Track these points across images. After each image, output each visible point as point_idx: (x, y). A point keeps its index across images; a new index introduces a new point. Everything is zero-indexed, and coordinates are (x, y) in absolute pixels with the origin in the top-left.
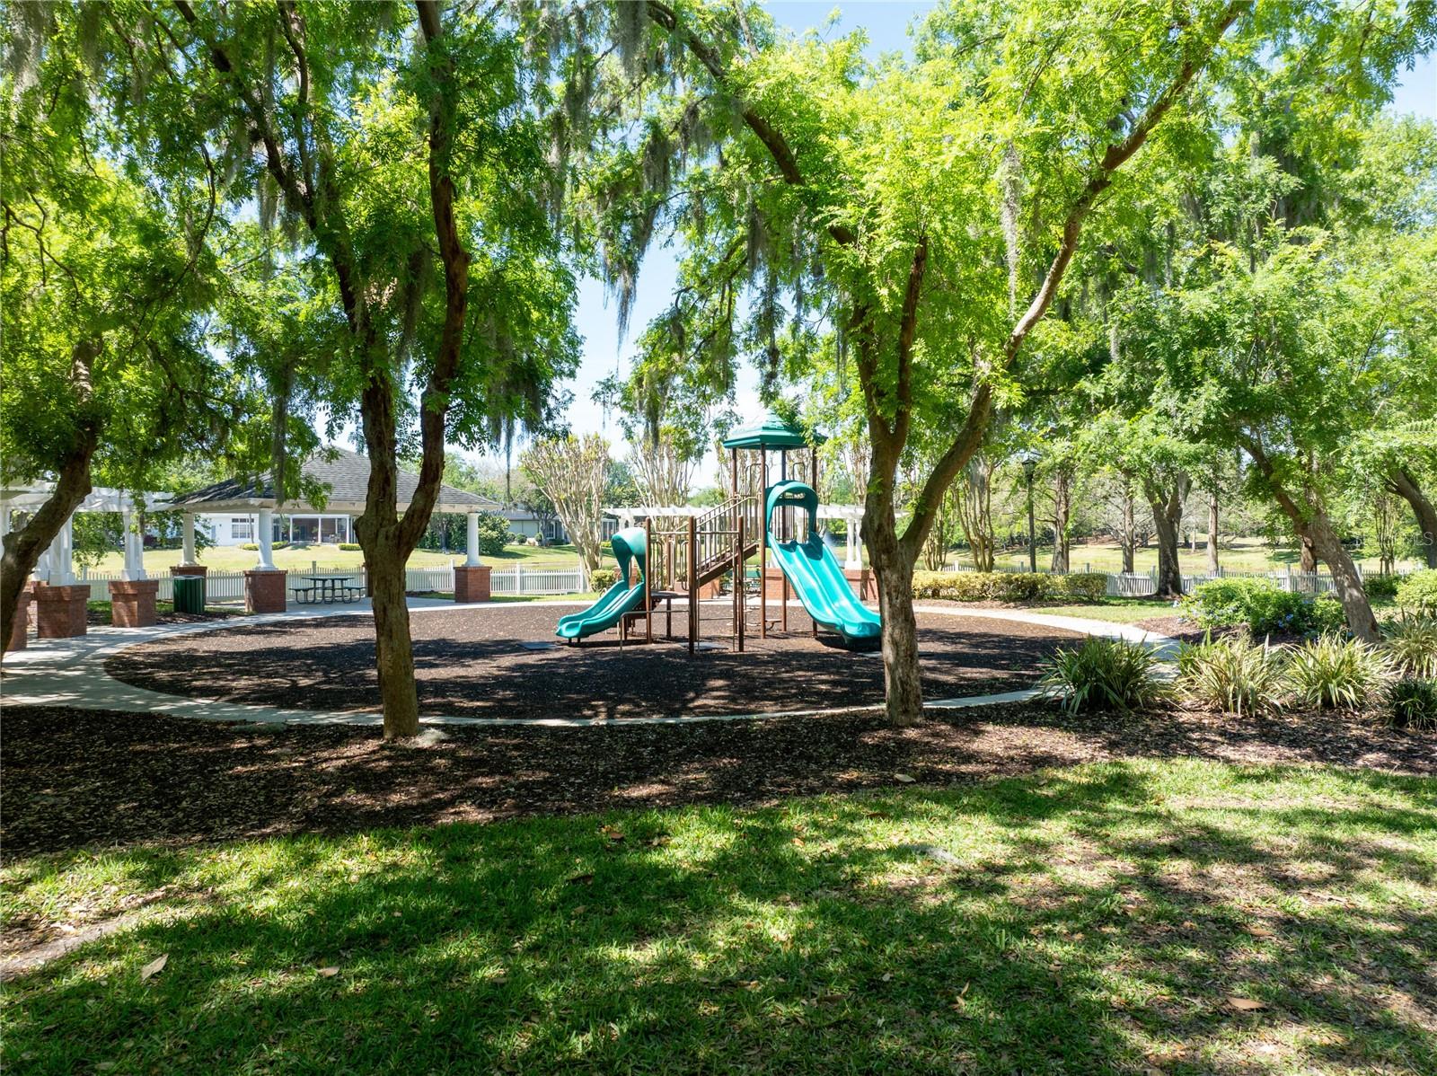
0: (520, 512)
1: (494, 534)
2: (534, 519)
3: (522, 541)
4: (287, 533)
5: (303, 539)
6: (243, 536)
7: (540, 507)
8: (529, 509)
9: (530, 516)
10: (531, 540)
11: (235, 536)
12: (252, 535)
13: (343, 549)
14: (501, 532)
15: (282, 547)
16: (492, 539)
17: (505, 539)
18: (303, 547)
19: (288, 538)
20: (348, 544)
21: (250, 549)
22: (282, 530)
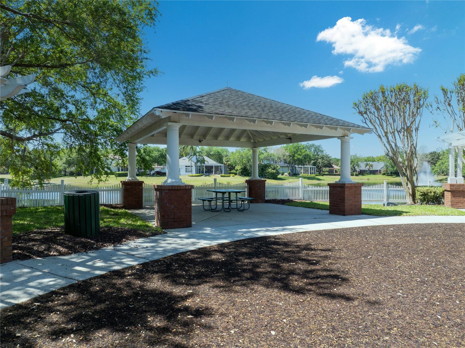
0: (282, 164)
1: (274, 171)
2: (287, 166)
3: (283, 174)
4: (203, 171)
5: (208, 173)
6: (189, 172)
7: (290, 162)
8: (285, 162)
9: (286, 165)
10: (286, 174)
11: (186, 172)
12: (192, 171)
13: (222, 176)
14: (277, 171)
15: (201, 176)
16: (273, 173)
17: (278, 173)
18: (208, 176)
19: (203, 173)
20: (223, 175)
21: (191, 176)
22: (201, 170)
